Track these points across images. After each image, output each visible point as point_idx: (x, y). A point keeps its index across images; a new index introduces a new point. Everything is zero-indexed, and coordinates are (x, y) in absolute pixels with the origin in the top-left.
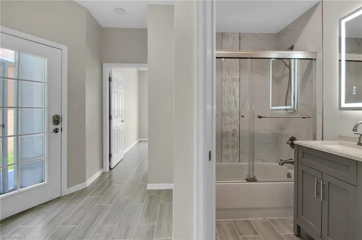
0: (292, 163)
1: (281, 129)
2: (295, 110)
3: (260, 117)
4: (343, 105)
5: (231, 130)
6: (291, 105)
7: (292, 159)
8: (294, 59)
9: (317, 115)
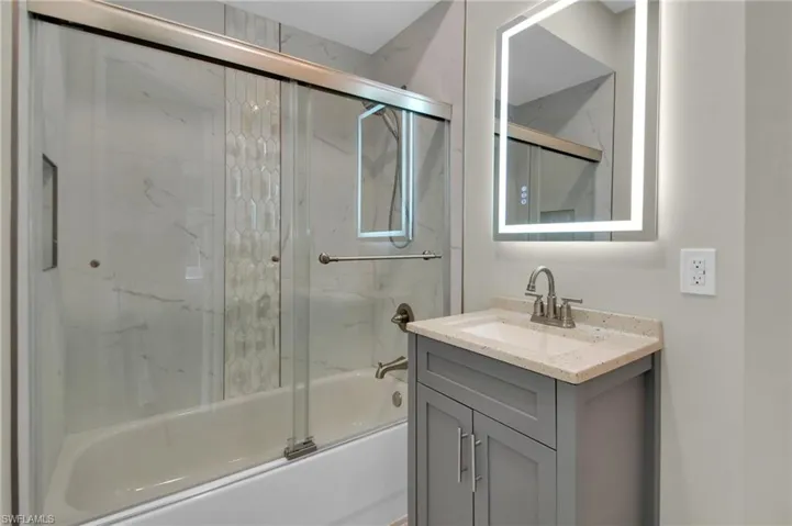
0: (404, 366)
1: (382, 286)
2: (409, 241)
3: (325, 261)
4: (504, 228)
5: (256, 298)
6: (400, 229)
7: (402, 358)
8: (408, 111)
9: (453, 251)
